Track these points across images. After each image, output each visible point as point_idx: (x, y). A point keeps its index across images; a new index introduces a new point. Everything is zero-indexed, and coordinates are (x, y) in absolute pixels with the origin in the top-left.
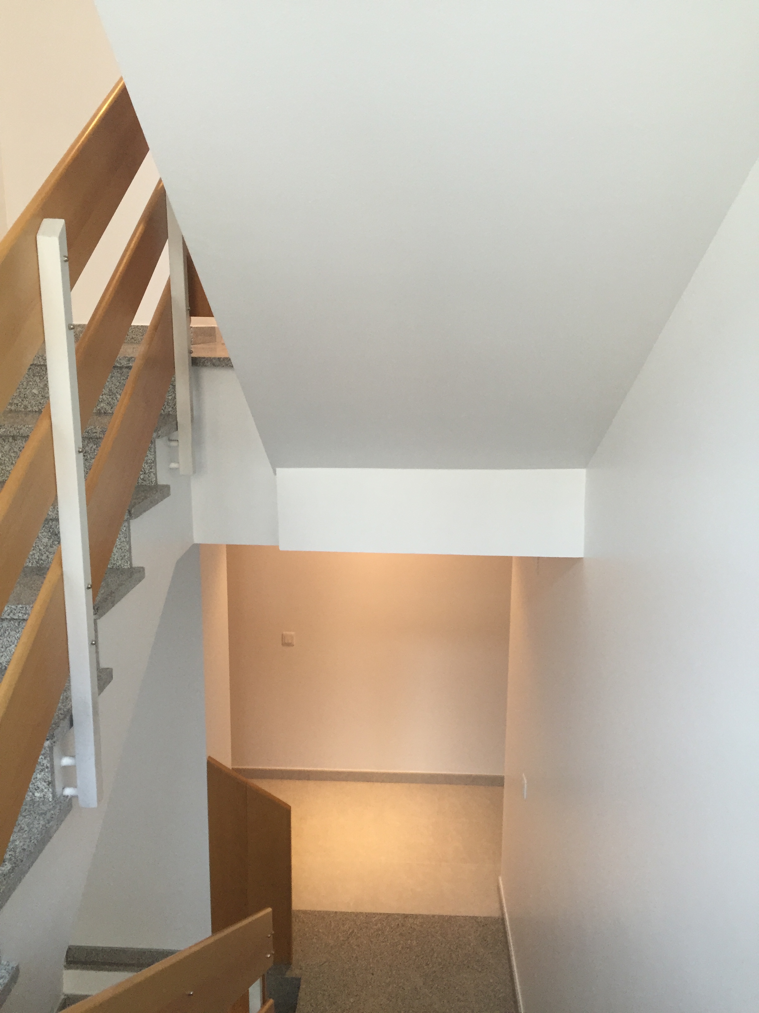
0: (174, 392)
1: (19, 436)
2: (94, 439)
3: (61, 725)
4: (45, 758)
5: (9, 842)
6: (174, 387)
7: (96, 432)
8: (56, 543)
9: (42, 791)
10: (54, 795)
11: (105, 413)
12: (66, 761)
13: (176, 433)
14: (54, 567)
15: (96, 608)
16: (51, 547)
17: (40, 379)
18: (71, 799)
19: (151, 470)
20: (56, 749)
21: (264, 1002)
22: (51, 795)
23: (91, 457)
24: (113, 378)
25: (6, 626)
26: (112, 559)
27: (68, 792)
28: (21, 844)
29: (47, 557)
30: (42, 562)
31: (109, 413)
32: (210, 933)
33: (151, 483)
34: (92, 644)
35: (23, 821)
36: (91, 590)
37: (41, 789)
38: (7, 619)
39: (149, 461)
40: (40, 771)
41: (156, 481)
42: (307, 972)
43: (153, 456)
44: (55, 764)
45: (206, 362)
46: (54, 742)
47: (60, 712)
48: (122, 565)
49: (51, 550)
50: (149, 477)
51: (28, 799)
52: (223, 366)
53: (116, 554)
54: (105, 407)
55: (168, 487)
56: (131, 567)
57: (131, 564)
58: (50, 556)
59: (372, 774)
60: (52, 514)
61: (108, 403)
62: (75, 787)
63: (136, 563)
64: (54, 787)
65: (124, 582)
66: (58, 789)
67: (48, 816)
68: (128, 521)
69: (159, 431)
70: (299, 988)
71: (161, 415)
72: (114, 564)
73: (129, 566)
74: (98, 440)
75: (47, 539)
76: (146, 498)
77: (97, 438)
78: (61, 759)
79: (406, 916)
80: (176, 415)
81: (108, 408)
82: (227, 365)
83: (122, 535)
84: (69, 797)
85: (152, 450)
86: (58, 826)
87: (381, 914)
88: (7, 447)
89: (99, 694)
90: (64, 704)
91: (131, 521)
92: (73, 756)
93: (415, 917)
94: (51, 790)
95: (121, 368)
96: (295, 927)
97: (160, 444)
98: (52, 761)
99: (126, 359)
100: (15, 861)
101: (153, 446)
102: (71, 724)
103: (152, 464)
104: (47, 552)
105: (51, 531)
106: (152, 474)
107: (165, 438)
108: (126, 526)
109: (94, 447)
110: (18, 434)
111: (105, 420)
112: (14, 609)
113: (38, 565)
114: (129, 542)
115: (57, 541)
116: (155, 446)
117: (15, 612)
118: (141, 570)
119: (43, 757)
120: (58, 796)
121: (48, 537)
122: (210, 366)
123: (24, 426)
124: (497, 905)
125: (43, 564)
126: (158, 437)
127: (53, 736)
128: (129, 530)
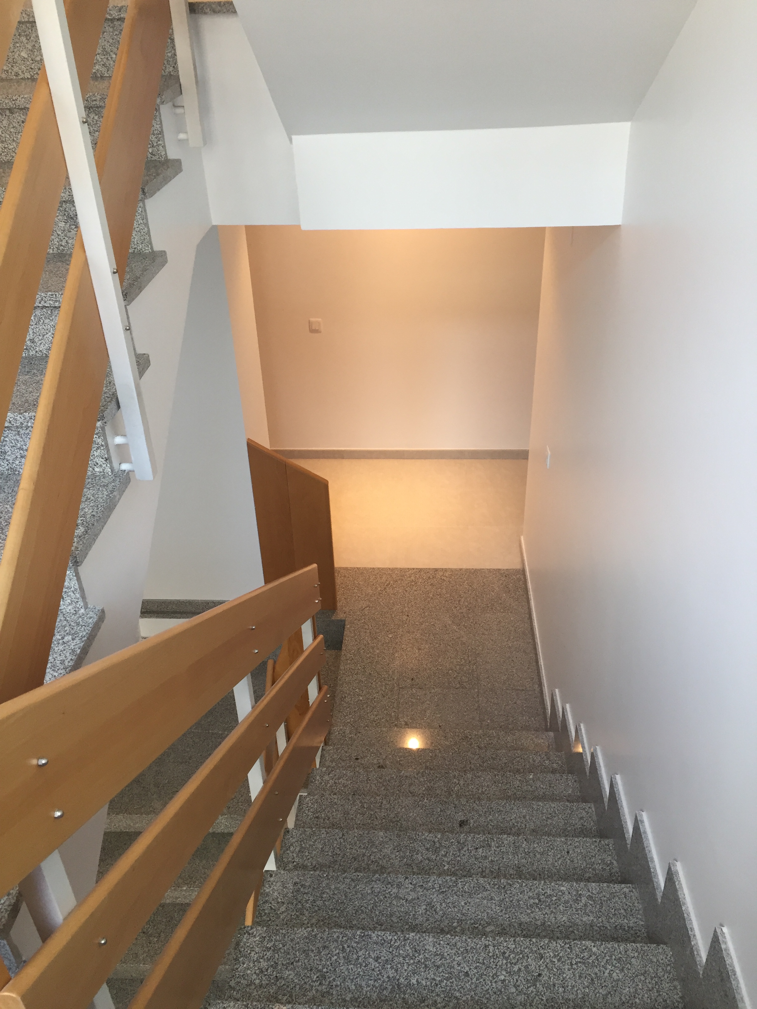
0: (174, 47)
1: (15, 108)
2: (94, 109)
3: (109, 407)
4: (99, 437)
5: (79, 509)
6: (173, 40)
7: (95, 100)
8: (73, 227)
9: (101, 466)
10: (112, 471)
11: (101, 77)
12: (119, 440)
13: (181, 96)
14: (76, 253)
15: (124, 294)
16: (69, 232)
17: (27, 39)
18: (128, 473)
19: (159, 143)
20: (108, 429)
21: (315, 637)
22: (110, 470)
23: (94, 130)
24: (105, 33)
25: (39, 314)
26: (132, 243)
27: (125, 467)
28: (91, 511)
29: (67, 242)
30: (63, 248)
31: (106, 77)
32: (263, 584)
33: (160, 157)
34: (126, 329)
35: (88, 493)
36: (117, 274)
37: (99, 464)
38: (39, 307)
39: (156, 132)
40: (96, 449)
41: (166, 154)
42: (350, 615)
43: (160, 126)
44: (109, 442)
45: (205, 8)
46: (106, 423)
47: (106, 395)
48: (143, 249)
49: (69, 234)
50: (158, 150)
51: (89, 473)
52: (225, 12)
53: (136, 237)
54: (101, 69)
55: (178, 162)
56: (153, 251)
57: (152, 248)
58: (70, 241)
59: (403, 452)
60: (65, 196)
61: (103, 65)
62: (131, 462)
63: (157, 247)
64: (111, 463)
65: (148, 267)
66: (115, 465)
67: (110, 487)
68: (143, 200)
69: (162, 95)
70: (344, 628)
71: (163, 76)
72: (135, 248)
73: (150, 251)
74: (100, 109)
75: (64, 223)
76: (158, 175)
77: (97, 107)
78: (113, 438)
79: (436, 570)
80: (179, 76)
81: (104, 70)
82: (228, 11)
83: (138, 217)
84: (126, 471)
85: (158, 120)
86: (121, 495)
87: (414, 569)
88: (5, 122)
89: (141, 377)
90: (108, 388)
91: (146, 200)
92: (124, 436)
93: (446, 570)
94: (108, 465)
95: (112, 20)
96: (338, 580)
97: (165, 110)
98: (105, 439)
99: (116, 9)
100: (87, 525)
101: (157, 114)
102: (119, 407)
103: (160, 136)
104: (65, 238)
105: (67, 214)
106: (161, 148)
107: (170, 104)
108: (141, 206)
109: (96, 118)
110: (14, 107)
111: (103, 85)
112: (44, 297)
113: (59, 251)
114: (147, 225)
115: (74, 225)
116: (160, 113)
117: (46, 300)
118: (163, 254)
119: (97, 437)
120: (116, 471)
121: (64, 221)
122: (209, 12)
123: (19, 96)
124: (519, 560)
125: (64, 250)
126: (162, 103)
127: (102, 418)
128: (145, 211)
